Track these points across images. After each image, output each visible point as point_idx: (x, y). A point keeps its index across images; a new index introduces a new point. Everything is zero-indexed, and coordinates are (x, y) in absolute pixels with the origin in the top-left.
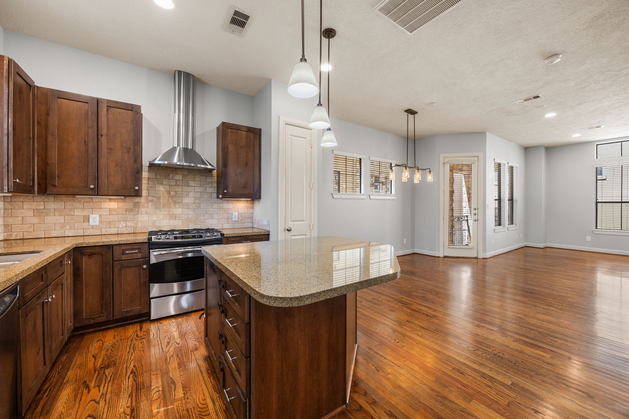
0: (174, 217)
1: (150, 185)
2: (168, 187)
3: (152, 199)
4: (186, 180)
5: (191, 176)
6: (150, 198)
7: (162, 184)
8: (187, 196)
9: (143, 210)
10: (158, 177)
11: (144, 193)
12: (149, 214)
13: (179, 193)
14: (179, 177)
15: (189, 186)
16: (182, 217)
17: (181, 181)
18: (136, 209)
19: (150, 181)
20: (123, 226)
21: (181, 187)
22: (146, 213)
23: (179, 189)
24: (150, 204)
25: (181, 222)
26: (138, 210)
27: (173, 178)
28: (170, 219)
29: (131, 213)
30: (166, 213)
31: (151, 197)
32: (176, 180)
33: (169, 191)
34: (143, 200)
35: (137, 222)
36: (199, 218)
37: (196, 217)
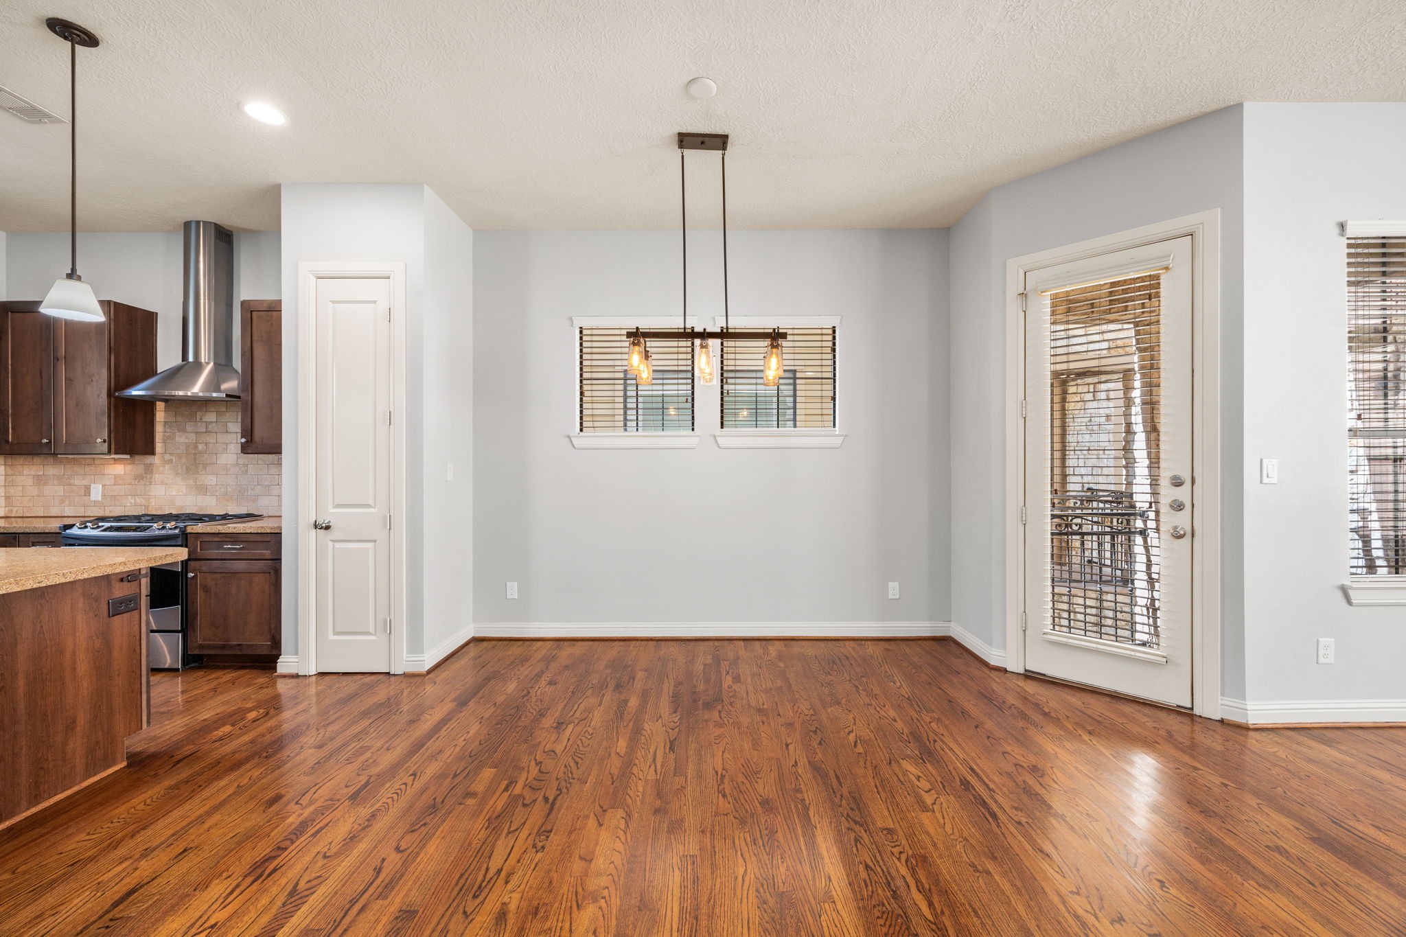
0: (202, 490)
1: (168, 434)
2: (193, 435)
3: (171, 457)
4: (223, 420)
5: (231, 413)
6: (167, 457)
7: (185, 431)
8: (225, 450)
9: (157, 477)
10: (179, 419)
11: (159, 447)
12: (166, 484)
13: (211, 445)
14: (211, 417)
15: (227, 432)
16: (217, 491)
17: (214, 424)
18: (149, 476)
19: (167, 426)
20: (131, 503)
21: (215, 435)
22: (162, 483)
23: (211, 439)
24: (167, 467)
25: (215, 500)
26: (151, 478)
27: (201, 419)
28: (197, 495)
29: (142, 482)
30: (191, 482)
31: (168, 455)
32: (207, 422)
33: (196, 443)
34: (156, 460)
35: (150, 498)
36: (246, 494)
37: (240, 491)
